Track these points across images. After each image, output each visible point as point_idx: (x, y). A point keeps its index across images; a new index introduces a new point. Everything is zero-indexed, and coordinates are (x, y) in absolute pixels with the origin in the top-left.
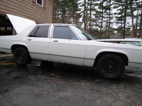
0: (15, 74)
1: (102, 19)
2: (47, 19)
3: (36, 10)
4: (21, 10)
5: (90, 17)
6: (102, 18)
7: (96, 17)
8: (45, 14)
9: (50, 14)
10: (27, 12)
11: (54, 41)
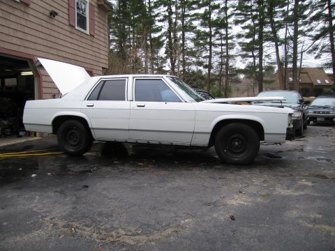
1: (210, 50)
5: (183, 45)
6: (211, 48)
7: (197, 44)
10: (61, 48)
11: (139, 106)
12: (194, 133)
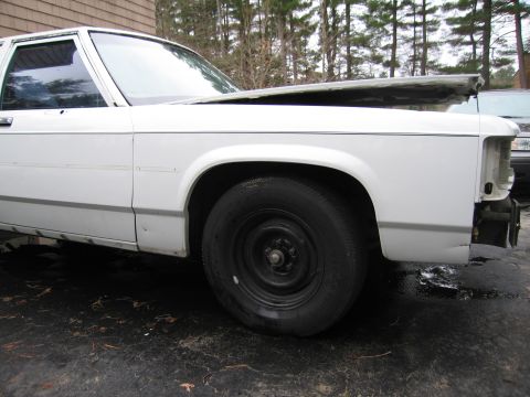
1: (395, 34)
5: (347, 28)
6: (395, 30)
7: (371, 25)
12: (134, 211)
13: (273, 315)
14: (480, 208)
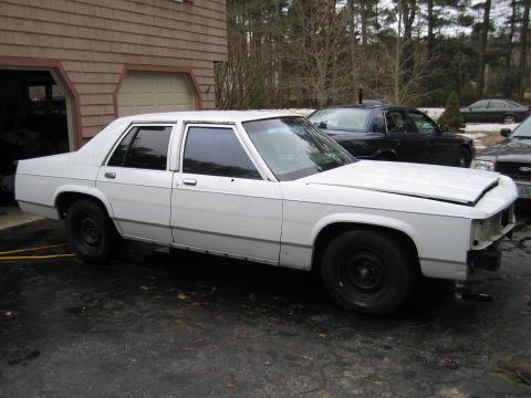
0: (67, 298)
2: (201, 47)
3: (150, 21)
4: (91, 34)
8: (193, 28)
9: (212, 23)
11: (186, 184)
12: (281, 243)
13: (363, 304)
14: (471, 254)
